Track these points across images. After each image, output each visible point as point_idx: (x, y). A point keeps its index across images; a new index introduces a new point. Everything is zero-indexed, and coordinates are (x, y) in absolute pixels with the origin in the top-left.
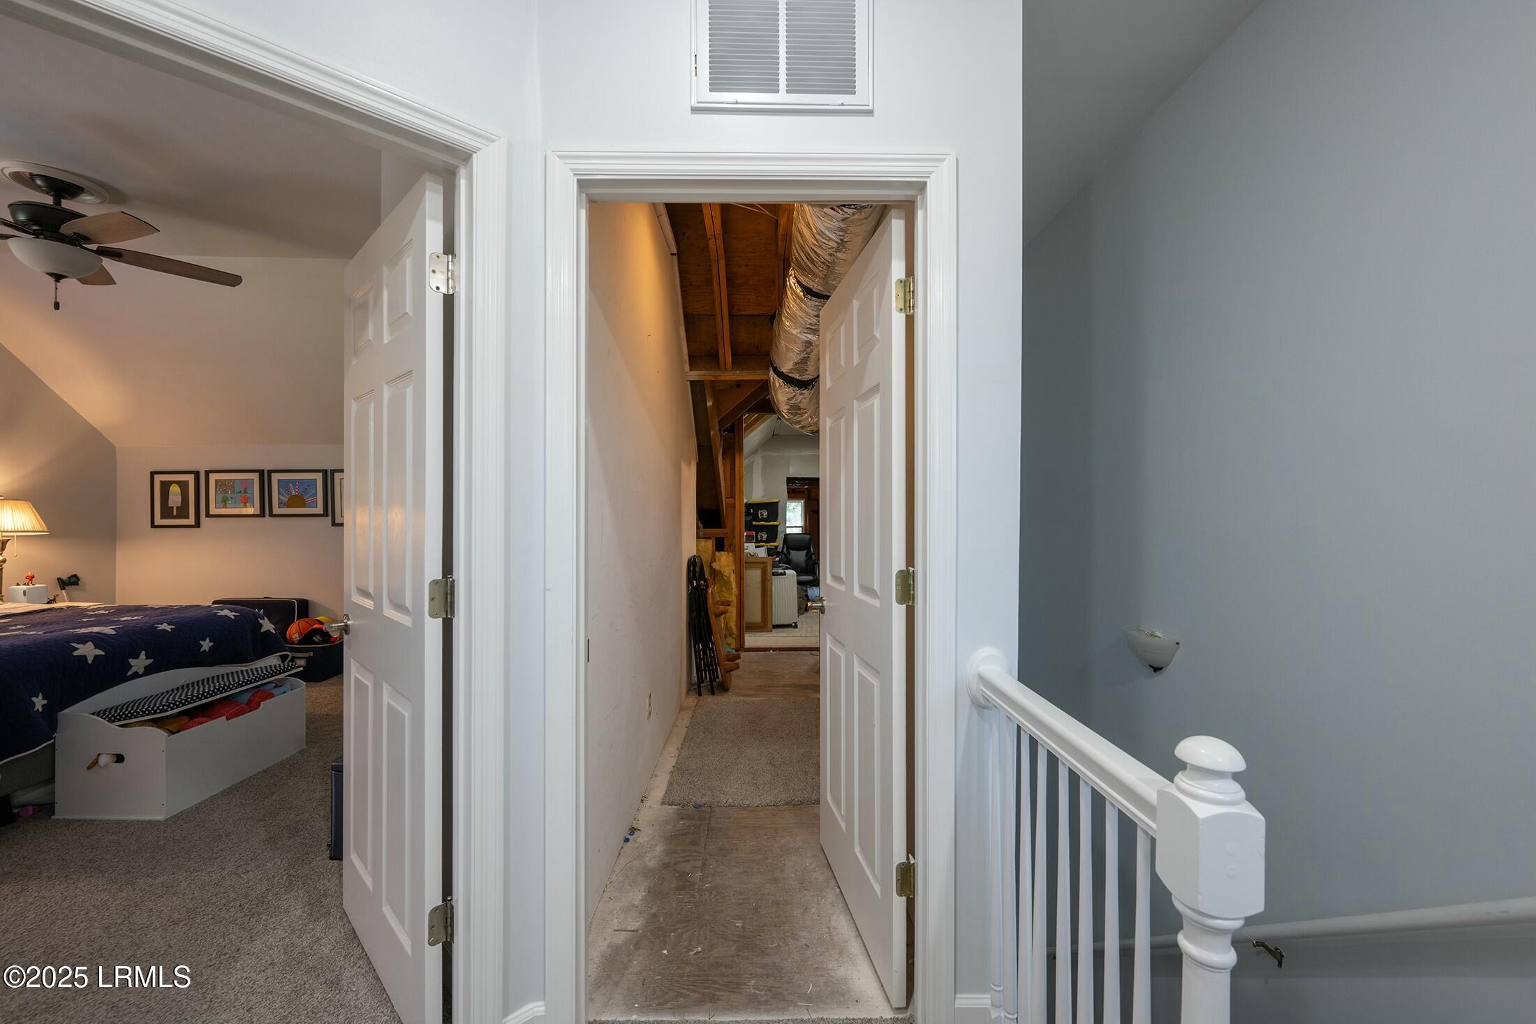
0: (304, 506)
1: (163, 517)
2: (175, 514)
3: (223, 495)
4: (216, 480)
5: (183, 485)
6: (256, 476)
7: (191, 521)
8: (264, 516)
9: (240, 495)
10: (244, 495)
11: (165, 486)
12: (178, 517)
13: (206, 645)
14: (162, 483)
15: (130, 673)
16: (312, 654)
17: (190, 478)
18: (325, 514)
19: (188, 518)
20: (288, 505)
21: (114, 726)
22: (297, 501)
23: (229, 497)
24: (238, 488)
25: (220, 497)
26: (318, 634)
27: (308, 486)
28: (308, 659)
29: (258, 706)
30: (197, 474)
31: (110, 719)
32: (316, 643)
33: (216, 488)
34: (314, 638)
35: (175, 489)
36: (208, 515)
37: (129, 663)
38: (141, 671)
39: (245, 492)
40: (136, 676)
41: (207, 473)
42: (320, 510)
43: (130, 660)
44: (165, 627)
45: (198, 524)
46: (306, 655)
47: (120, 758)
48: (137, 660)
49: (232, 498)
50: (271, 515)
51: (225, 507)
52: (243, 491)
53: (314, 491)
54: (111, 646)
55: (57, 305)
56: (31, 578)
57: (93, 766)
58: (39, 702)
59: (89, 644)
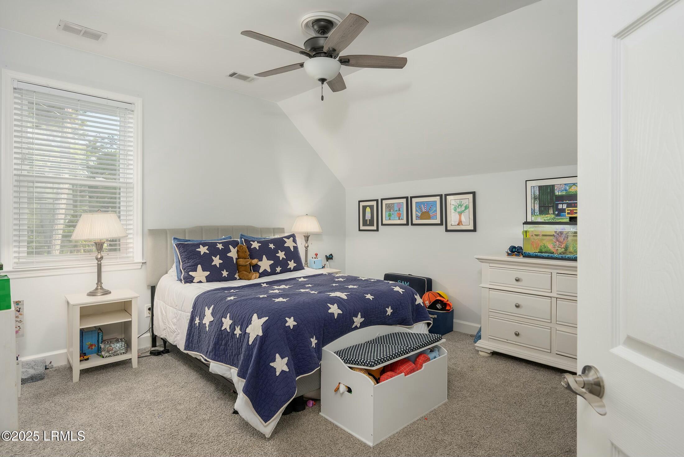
0: (429, 218)
1: (363, 225)
2: (368, 223)
3: (389, 213)
4: (386, 204)
5: (371, 207)
6: (404, 201)
7: (374, 228)
8: (408, 225)
9: (397, 212)
10: (399, 212)
11: (365, 208)
12: (369, 225)
13: (389, 311)
14: (363, 206)
15: (353, 326)
16: (436, 316)
17: (374, 203)
18: (441, 224)
19: (374, 226)
20: (421, 218)
21: (346, 366)
22: (425, 215)
23: (392, 213)
24: (396, 208)
25: (387, 213)
26: (439, 303)
27: (432, 205)
28: (434, 319)
29: (421, 367)
30: (377, 201)
31: (345, 361)
32: (438, 309)
33: (386, 208)
34: (437, 306)
35: (368, 210)
36: (382, 224)
37: (353, 320)
38: (358, 326)
39: (399, 210)
40: (356, 328)
41: (382, 200)
42: (438, 221)
43: (354, 318)
44: (369, 296)
45: (377, 230)
46: (433, 316)
47: (350, 390)
48: (357, 319)
49: (393, 214)
50: (412, 224)
51: (390, 219)
52: (398, 210)
53: (435, 209)
54: (345, 308)
55: (322, 97)
56: (316, 255)
57: (337, 390)
58: (314, 341)
59: (336, 305)
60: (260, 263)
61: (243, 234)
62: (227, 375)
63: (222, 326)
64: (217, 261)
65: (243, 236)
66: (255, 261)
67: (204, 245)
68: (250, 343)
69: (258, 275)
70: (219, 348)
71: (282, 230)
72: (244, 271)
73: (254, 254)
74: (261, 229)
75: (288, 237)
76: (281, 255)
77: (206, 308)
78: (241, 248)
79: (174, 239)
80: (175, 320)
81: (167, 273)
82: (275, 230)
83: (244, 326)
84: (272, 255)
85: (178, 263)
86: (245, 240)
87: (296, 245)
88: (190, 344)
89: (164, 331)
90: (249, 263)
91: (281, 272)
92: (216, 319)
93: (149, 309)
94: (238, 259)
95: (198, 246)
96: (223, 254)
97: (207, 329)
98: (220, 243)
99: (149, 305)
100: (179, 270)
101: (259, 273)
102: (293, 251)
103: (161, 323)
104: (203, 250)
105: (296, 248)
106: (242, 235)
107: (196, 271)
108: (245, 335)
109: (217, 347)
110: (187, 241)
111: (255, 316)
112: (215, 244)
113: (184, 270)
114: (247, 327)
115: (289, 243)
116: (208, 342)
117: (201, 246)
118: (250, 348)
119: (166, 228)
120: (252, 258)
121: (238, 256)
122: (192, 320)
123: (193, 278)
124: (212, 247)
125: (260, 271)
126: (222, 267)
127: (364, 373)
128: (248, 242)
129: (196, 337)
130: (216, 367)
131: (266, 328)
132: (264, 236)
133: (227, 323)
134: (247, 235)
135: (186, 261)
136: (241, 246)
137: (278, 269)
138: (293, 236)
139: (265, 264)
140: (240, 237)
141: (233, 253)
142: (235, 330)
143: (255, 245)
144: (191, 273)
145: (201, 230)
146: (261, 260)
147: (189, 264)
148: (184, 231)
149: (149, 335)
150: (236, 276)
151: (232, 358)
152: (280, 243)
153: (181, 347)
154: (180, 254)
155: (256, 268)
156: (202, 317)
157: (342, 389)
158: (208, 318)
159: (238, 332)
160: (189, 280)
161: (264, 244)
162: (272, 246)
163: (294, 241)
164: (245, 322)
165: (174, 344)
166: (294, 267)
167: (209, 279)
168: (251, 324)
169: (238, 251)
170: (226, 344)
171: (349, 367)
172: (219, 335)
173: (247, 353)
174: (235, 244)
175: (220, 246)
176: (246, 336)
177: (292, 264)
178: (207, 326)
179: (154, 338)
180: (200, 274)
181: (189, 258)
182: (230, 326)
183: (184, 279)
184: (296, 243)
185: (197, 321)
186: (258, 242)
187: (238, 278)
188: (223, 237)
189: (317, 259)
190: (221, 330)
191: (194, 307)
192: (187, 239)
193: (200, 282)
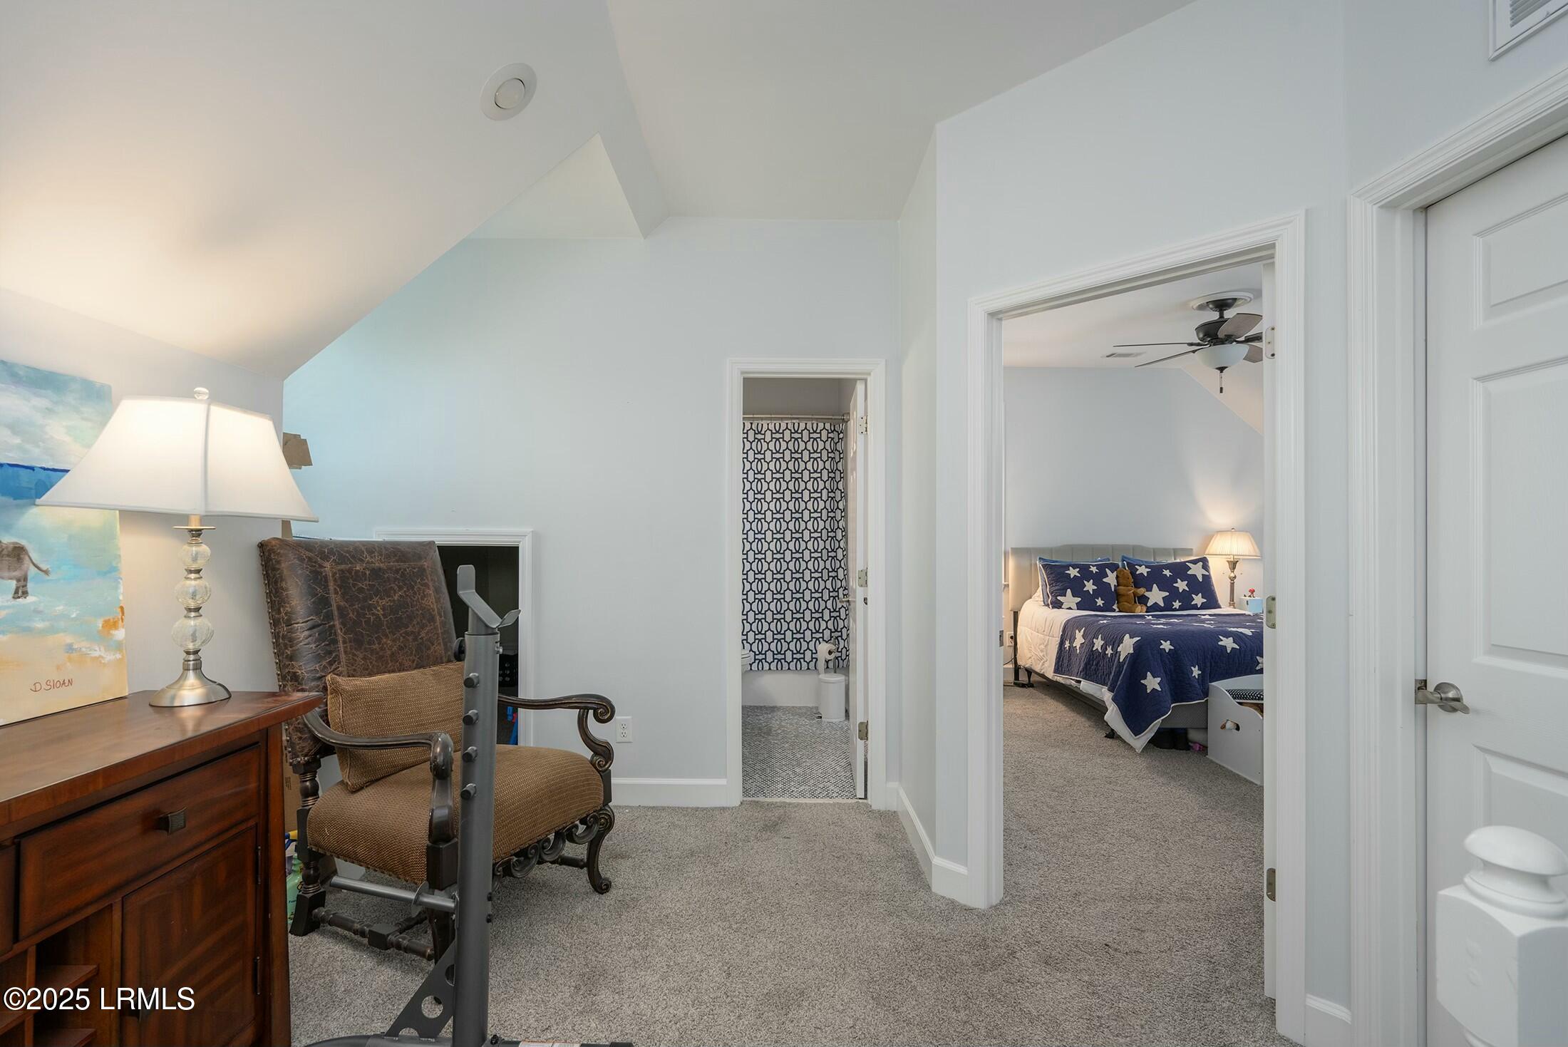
15: (1258, 668)
21: (1234, 702)
31: (1235, 697)
37: (1257, 660)
43: (1258, 657)
47: (1238, 728)
54: (1245, 644)
55: (1221, 389)
56: (1252, 591)
57: (1223, 727)
58: (1196, 672)
59: (1231, 638)
60: (1147, 594)
61: (1125, 555)
62: (1098, 695)
63: (1093, 646)
64: (1090, 586)
65: (1125, 558)
66: (1142, 591)
67: (1074, 567)
68: (1121, 660)
69: (1145, 608)
70: (1090, 668)
71: (1188, 551)
72: (1126, 602)
73: (1139, 581)
74: (1154, 549)
75: (1195, 562)
76: (1182, 585)
77: (1077, 631)
78: (1122, 573)
79: (1040, 558)
80: (1042, 647)
81: (1031, 598)
82: (1176, 552)
83: (1116, 645)
84: (1166, 585)
85: (1044, 587)
86: (1128, 563)
87: (1207, 573)
88: (1060, 669)
89: (1030, 660)
90: (1133, 593)
91: (1181, 609)
92: (1087, 641)
93: (1012, 637)
94: (1118, 586)
95: (1067, 567)
96: (1098, 578)
97: (1078, 651)
98: (1093, 566)
99: (1012, 633)
100: (1045, 594)
101: (1146, 605)
102: (1201, 580)
103: (1026, 651)
104: (1073, 572)
105: (1207, 578)
106: (1123, 557)
107: (1065, 596)
108: (1116, 653)
109: (1088, 667)
110: (1054, 562)
111: (1127, 636)
112: (1088, 566)
113: (1051, 594)
114: (1119, 646)
115: (1197, 571)
116: (1078, 664)
117: (1071, 568)
118: (1120, 665)
119: (1030, 546)
120: (1137, 586)
121: (1118, 582)
122: (1062, 643)
123: (1062, 603)
124: (1084, 569)
125: (1149, 605)
126: (1097, 594)
127: (1256, 709)
128: (1132, 567)
129: (1066, 662)
130: (1087, 687)
131: (1137, 646)
132: (1158, 560)
133: (1098, 644)
134: (1133, 555)
135: (1054, 585)
136: (1121, 571)
137: (1177, 604)
138: (1204, 561)
139: (1156, 596)
140: (1120, 559)
141: (1111, 579)
142: (1106, 649)
143: (1143, 570)
144: (1059, 598)
145: (1072, 549)
146: (1150, 590)
147: (1057, 588)
148: (1051, 550)
149: (1011, 666)
150: (1115, 607)
151: (1103, 677)
152: (1180, 570)
153: (1050, 674)
154: (1047, 575)
155: (1143, 600)
156: (1073, 639)
157: (1229, 725)
158: (1079, 640)
159: (1109, 651)
160: (1057, 605)
161: (1156, 571)
162: (1167, 573)
163: (1206, 567)
164: (1115, 641)
165: (1041, 673)
166: (1202, 603)
167: (1080, 606)
168: (1122, 643)
169: (1117, 577)
170: (1097, 665)
171: (1239, 703)
172: (1090, 655)
173: (1117, 669)
174: (1114, 567)
175: (1094, 569)
176: (1118, 655)
177: (1198, 600)
178: (1078, 648)
179: (1017, 669)
180: (1069, 599)
181: (1057, 581)
182: (1102, 646)
183: (1051, 604)
184: (1208, 571)
185: (1067, 645)
186: (1146, 567)
187: (1117, 610)
188: (1099, 559)
189: (1252, 598)
190: (1092, 651)
191: (1064, 631)
192: (1054, 559)
193: (1070, 608)
